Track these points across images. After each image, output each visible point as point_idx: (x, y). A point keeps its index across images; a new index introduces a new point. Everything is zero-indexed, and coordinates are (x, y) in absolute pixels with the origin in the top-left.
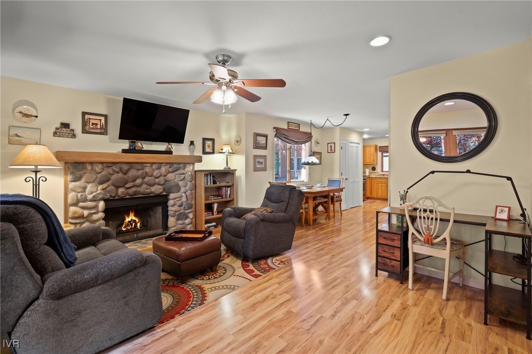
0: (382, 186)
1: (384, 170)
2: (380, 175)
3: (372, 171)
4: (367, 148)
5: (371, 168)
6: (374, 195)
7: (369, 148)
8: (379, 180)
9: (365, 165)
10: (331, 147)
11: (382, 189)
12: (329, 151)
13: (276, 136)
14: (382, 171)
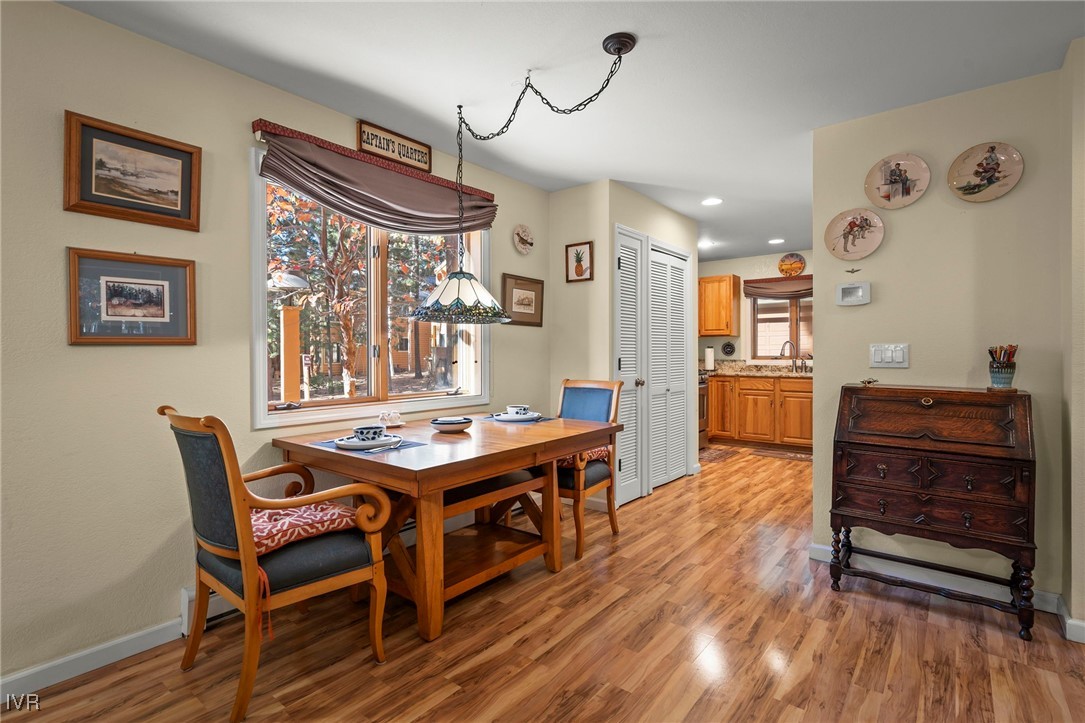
0: (756, 402)
1: (759, 354)
2: (749, 368)
3: (724, 357)
4: (709, 286)
5: (720, 348)
6: (733, 431)
7: (716, 284)
8: (747, 384)
9: (705, 339)
10: (579, 260)
11: (755, 412)
12: (573, 276)
13: (267, 169)
14: (754, 356)
